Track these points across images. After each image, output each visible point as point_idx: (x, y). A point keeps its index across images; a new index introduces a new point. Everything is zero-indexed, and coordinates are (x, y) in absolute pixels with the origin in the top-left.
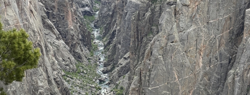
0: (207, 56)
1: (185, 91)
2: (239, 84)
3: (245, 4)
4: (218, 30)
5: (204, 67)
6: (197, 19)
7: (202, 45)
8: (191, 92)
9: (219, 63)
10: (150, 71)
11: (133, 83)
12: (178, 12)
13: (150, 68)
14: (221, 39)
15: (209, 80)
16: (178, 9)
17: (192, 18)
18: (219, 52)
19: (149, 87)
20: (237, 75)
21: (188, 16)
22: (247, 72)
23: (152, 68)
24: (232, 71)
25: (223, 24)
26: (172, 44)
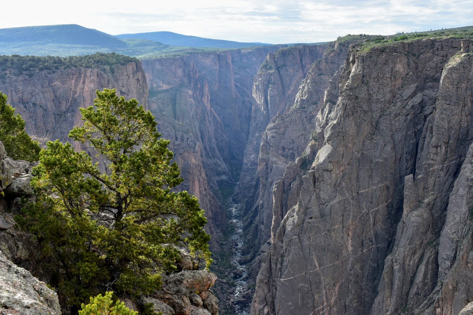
0: (358, 236)
1: (328, 283)
2: (399, 275)
3: (407, 169)
4: (372, 203)
5: (355, 252)
6: (342, 188)
7: (350, 222)
8: (338, 285)
9: (374, 246)
10: (282, 256)
11: (260, 272)
12: (318, 178)
13: (282, 252)
14: (376, 214)
15: (362, 269)
16: (317, 176)
17: (337, 187)
18: (374, 232)
19: (281, 277)
20: (396, 262)
21: (330, 184)
22: (408, 258)
23: (286, 253)
24: (389, 257)
25: (378, 195)
26: (310, 220)
